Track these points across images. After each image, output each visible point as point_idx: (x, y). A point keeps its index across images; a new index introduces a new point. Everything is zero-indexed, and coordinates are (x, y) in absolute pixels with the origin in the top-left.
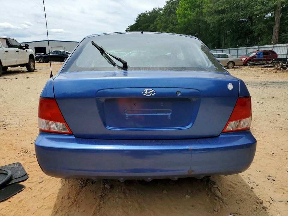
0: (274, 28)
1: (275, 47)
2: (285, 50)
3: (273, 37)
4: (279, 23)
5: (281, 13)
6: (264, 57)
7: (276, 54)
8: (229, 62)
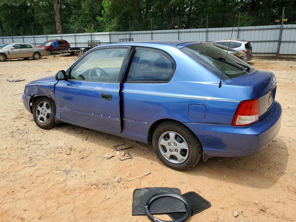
0: (56, 18)
1: (62, 36)
2: (73, 40)
3: (57, 27)
4: (58, 13)
5: (58, 5)
6: (60, 46)
7: (68, 43)
8: (35, 52)
